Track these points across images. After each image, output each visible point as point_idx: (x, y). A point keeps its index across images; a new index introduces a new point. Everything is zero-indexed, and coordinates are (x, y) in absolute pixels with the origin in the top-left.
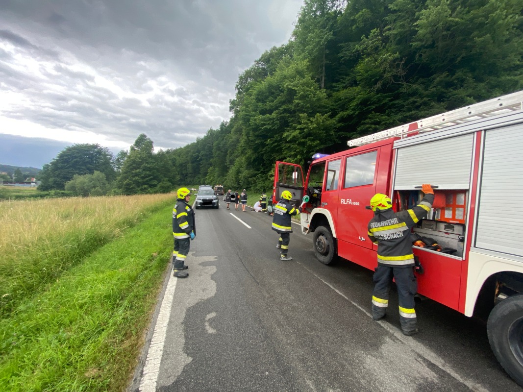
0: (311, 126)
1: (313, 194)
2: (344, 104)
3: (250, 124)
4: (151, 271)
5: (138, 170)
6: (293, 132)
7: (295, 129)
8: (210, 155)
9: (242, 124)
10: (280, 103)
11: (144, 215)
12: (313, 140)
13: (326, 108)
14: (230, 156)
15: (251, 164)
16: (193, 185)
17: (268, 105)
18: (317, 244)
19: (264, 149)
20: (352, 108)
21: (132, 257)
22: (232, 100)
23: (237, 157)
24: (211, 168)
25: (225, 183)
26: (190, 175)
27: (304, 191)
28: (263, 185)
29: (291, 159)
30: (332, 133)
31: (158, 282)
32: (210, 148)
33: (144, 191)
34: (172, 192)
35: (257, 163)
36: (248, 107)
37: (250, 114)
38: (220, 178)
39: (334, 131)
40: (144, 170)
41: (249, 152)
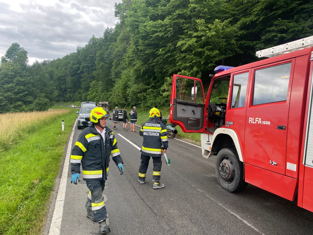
0: (209, 34)
1: (216, 111)
2: (246, 9)
3: (139, 31)
4: (32, 200)
5: (11, 85)
6: (188, 40)
7: (190, 36)
8: (92, 67)
9: (130, 31)
10: (173, 7)
11: (20, 136)
12: (212, 50)
13: (227, 13)
14: (115, 68)
15: (140, 77)
16: (74, 102)
17: (160, 10)
18: (220, 169)
19: (155, 60)
20: (255, 13)
21: (9, 185)
22: (118, 4)
23: (124, 69)
24: (94, 82)
25: (110, 99)
26: (69, 90)
27: (205, 109)
28: (154, 101)
29: (186, 71)
30: (233, 41)
31: (41, 214)
32: (93, 59)
33: (18, 109)
34: (49, 110)
35: (146, 77)
36: (136, 12)
37: (140, 20)
38: (104, 94)
39: (235, 40)
40: (17, 84)
41: (138, 64)
